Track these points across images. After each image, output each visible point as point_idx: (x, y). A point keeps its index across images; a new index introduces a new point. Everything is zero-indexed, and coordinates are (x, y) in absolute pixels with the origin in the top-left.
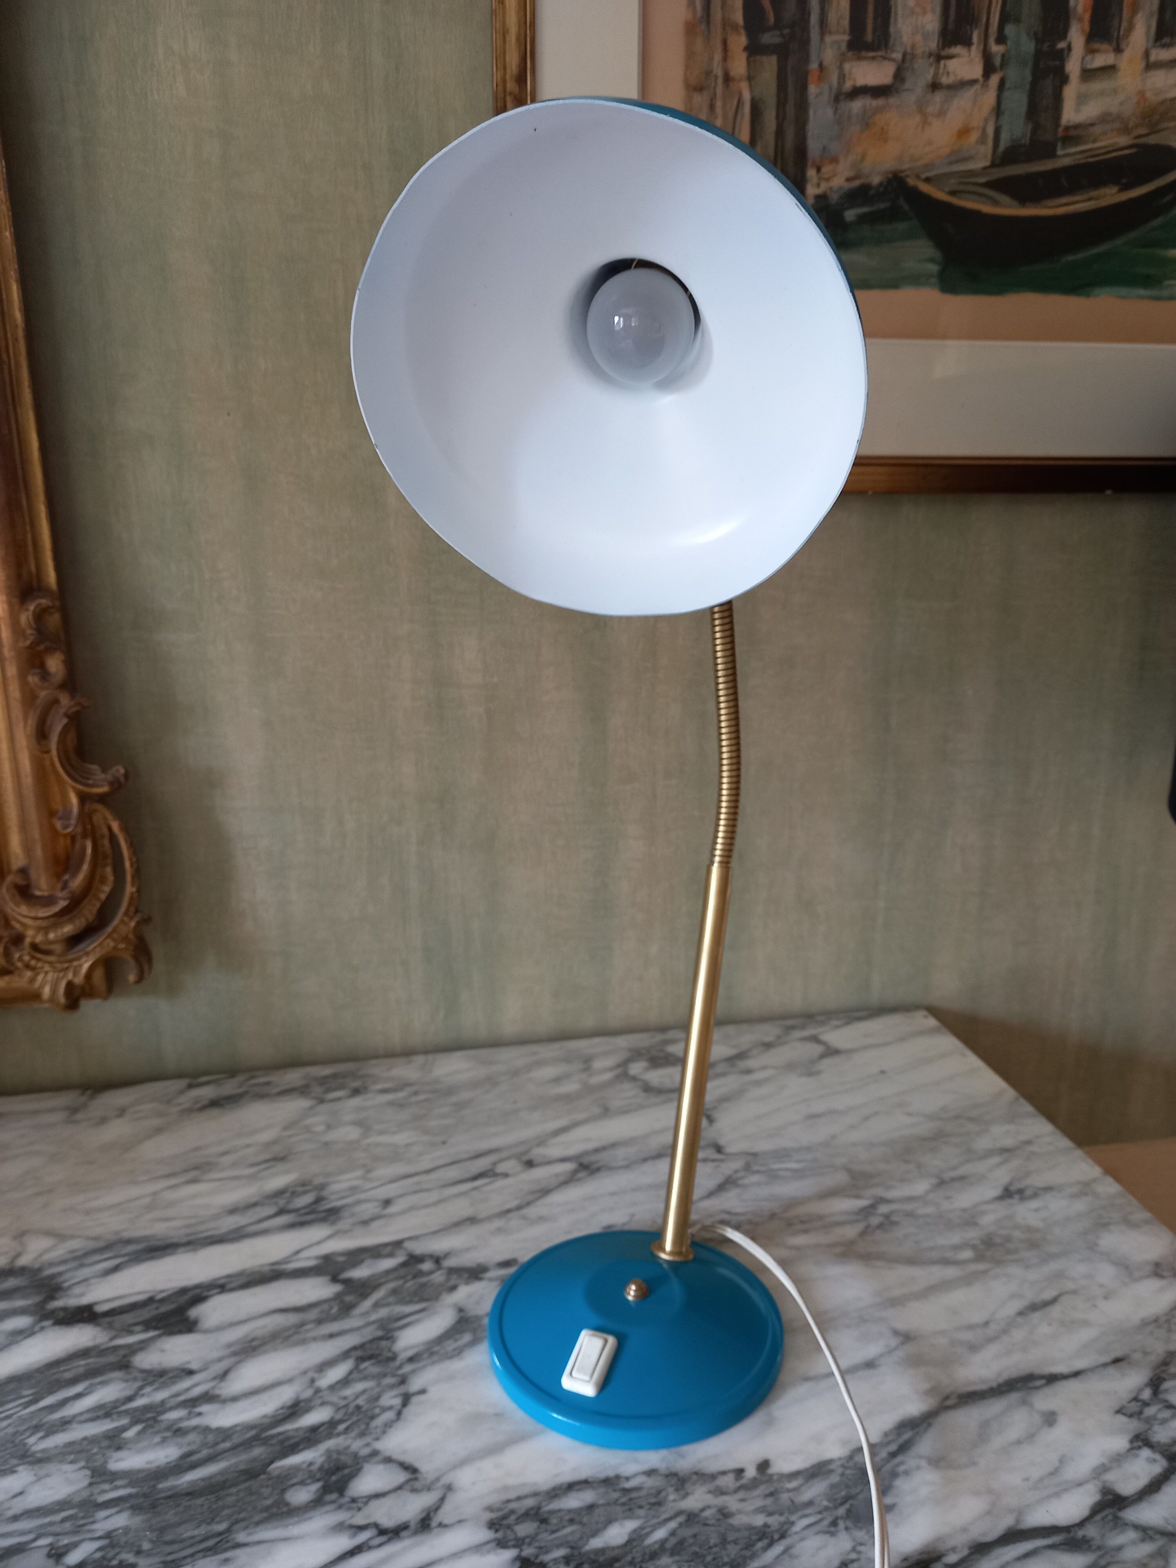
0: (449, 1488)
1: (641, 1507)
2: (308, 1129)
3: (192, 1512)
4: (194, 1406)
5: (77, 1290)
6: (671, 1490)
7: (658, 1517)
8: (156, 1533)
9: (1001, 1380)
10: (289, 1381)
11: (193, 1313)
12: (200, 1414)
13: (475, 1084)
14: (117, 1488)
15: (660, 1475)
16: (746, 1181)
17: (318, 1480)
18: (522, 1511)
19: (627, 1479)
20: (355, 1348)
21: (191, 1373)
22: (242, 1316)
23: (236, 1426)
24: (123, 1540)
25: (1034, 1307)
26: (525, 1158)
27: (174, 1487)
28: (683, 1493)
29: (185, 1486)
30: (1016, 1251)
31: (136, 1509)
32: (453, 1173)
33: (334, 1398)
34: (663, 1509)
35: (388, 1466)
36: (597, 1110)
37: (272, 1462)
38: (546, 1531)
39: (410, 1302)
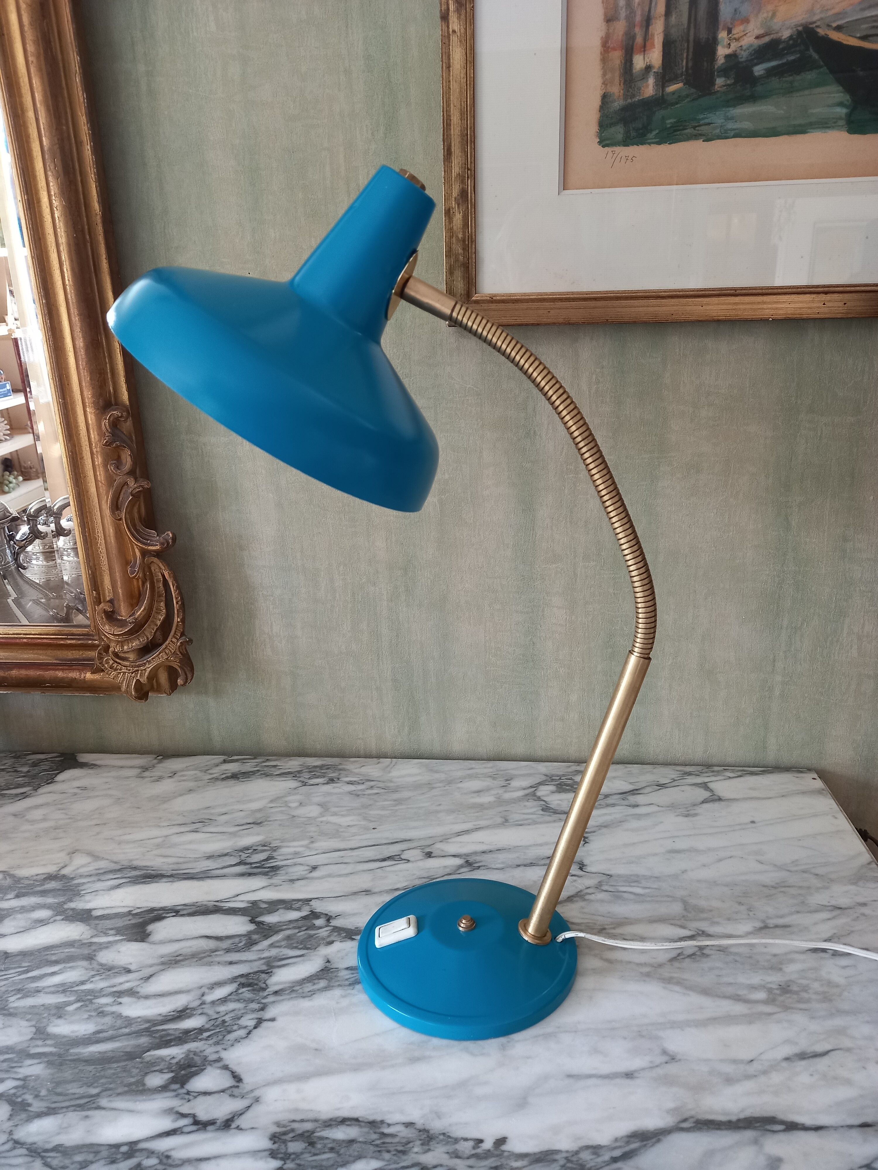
0: (257, 1100)
1: (388, 1151)
2: (286, 804)
3: (82, 1075)
4: (119, 997)
5: (88, 897)
6: (419, 1143)
7: (398, 1163)
8: (53, 1085)
9: (742, 1116)
10: (188, 991)
11: (150, 928)
12: (121, 1003)
13: (417, 787)
14: (46, 1045)
15: (415, 1128)
16: (592, 897)
17: (172, 1072)
18: (300, 1132)
19: (389, 1125)
20: (242, 976)
21: (129, 971)
22: (180, 937)
23: (139, 1017)
24: (32, 1084)
25: (803, 1056)
26: (428, 850)
27: (80, 1053)
28: (427, 1147)
29: (86, 1055)
30: (808, 1001)
31: (50, 1063)
32: (370, 853)
33: (211, 1012)
34: (405, 1157)
35: (224, 1071)
36: (499, 820)
37: (148, 1051)
38: (310, 1152)
39: (296, 948)
